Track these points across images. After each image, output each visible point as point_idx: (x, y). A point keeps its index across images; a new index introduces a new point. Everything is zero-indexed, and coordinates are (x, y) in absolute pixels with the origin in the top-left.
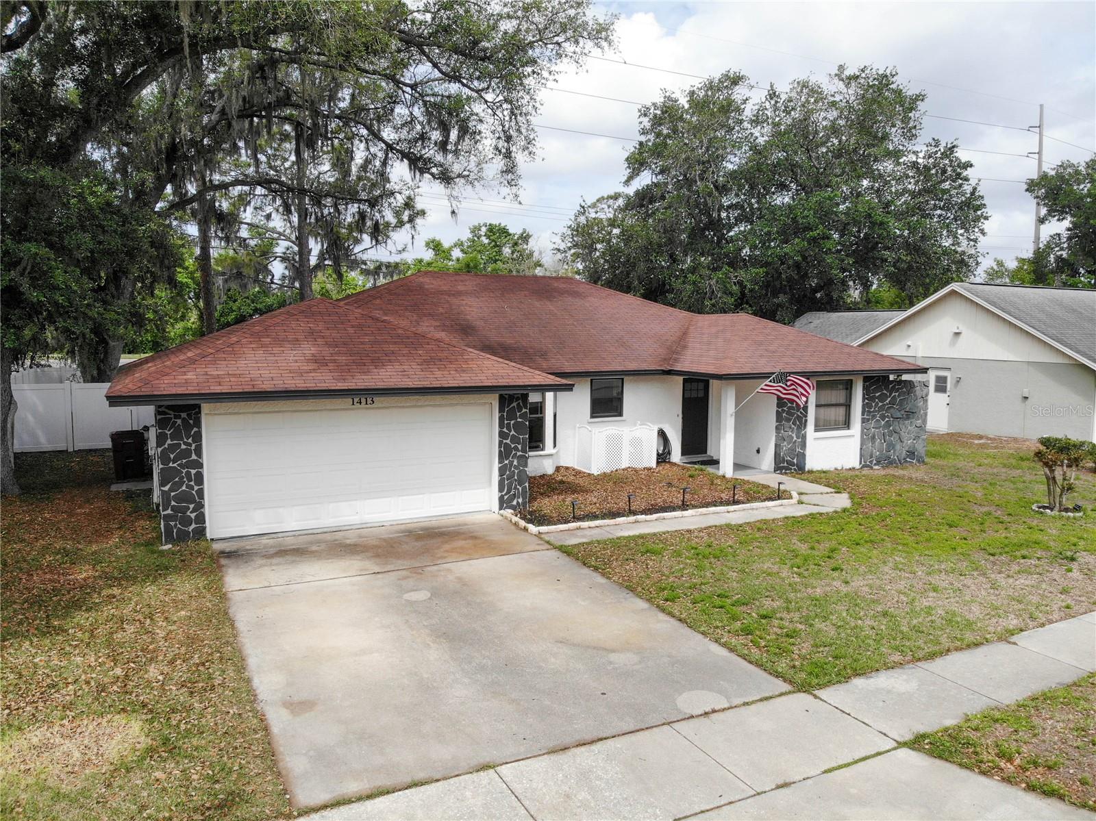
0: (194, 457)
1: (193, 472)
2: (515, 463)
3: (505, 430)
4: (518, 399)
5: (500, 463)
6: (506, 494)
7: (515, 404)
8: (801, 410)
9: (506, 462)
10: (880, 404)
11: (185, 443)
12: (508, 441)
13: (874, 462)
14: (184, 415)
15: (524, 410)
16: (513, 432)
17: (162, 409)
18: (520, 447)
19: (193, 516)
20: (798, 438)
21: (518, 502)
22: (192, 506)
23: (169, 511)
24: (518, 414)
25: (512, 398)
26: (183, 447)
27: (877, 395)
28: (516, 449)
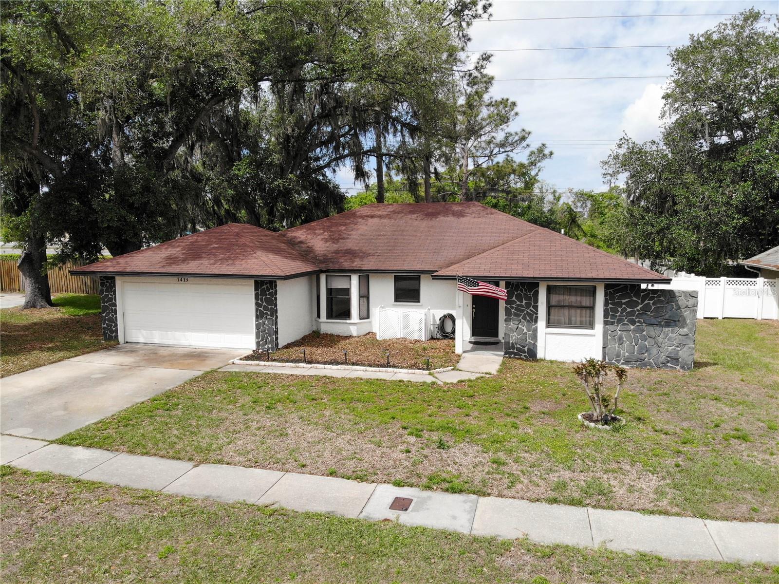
0: (114, 301)
1: (113, 308)
2: (266, 322)
3: (259, 302)
4: (267, 283)
5: (256, 321)
6: (261, 341)
7: (265, 287)
8: (531, 308)
9: (261, 321)
10: (629, 310)
11: (111, 295)
12: (262, 309)
13: (622, 361)
14: (109, 281)
15: (271, 291)
16: (264, 304)
17: (102, 278)
18: (269, 313)
19: (114, 329)
20: (529, 330)
21: (268, 347)
22: (113, 324)
23: (105, 326)
24: (267, 293)
25: (262, 283)
26: (110, 296)
27: (624, 301)
28: (267, 314)
